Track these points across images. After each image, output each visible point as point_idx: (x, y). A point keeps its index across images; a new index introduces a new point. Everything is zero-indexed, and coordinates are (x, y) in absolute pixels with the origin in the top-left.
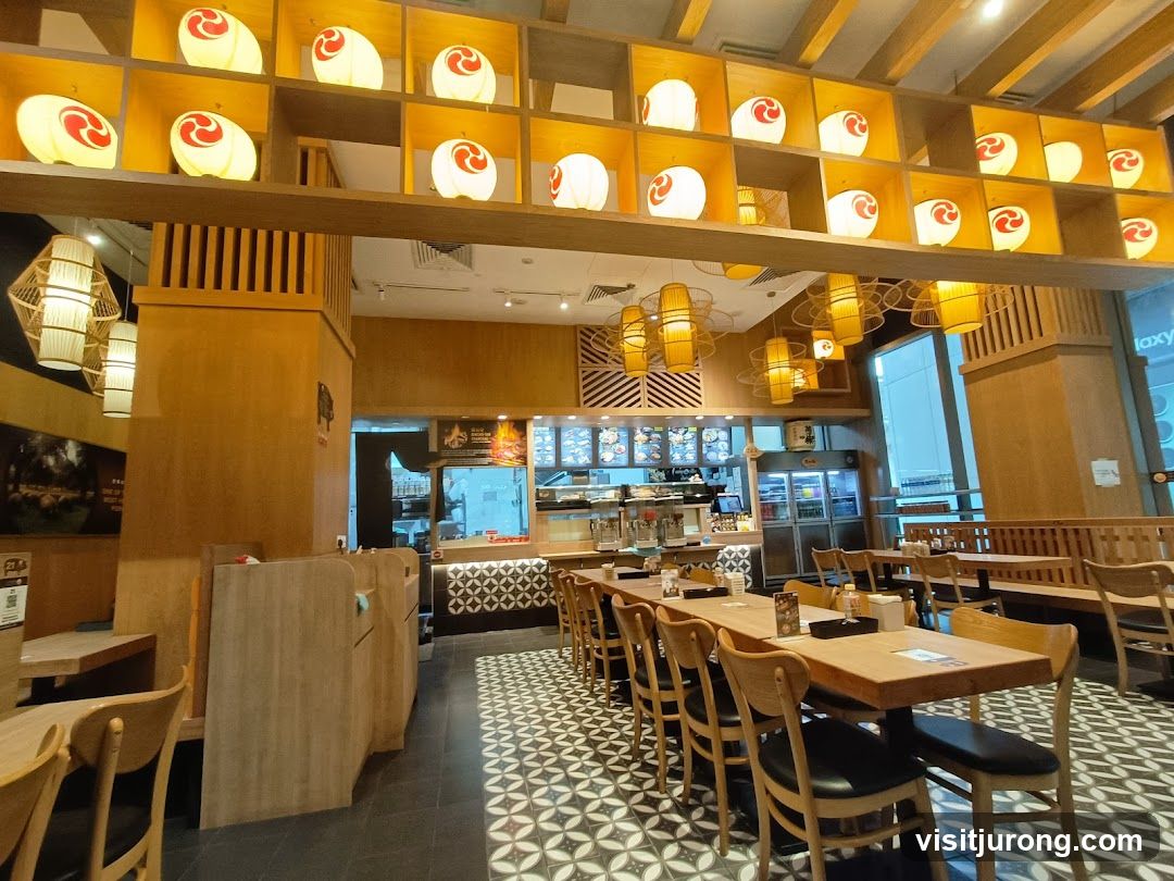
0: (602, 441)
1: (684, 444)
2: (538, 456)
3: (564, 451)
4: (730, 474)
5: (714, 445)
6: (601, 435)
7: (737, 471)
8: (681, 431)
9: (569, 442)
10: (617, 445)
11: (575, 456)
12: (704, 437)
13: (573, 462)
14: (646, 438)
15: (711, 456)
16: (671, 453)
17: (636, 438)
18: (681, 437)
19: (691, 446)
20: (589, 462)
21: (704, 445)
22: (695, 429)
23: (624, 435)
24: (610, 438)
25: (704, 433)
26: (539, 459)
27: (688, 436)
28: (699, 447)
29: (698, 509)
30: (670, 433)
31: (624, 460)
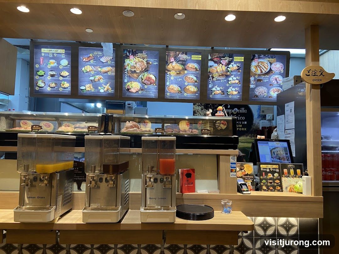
0: (128, 68)
1: (227, 76)
2: (51, 81)
3: (81, 78)
4: (281, 111)
5: (265, 79)
6: (127, 61)
7: (290, 107)
8: (225, 61)
9: (88, 68)
10: (146, 74)
11: (95, 84)
12: (253, 69)
13: (93, 90)
14: (180, 67)
15: (261, 91)
16: (210, 86)
17: (170, 67)
18: (224, 68)
19: (234, 80)
20: (111, 91)
21: (252, 79)
22: (241, 59)
23: (154, 62)
24: (138, 66)
25: (254, 64)
26: (53, 85)
27: (233, 67)
28: (246, 81)
29: (218, 156)
30: (211, 63)
31: (153, 92)
